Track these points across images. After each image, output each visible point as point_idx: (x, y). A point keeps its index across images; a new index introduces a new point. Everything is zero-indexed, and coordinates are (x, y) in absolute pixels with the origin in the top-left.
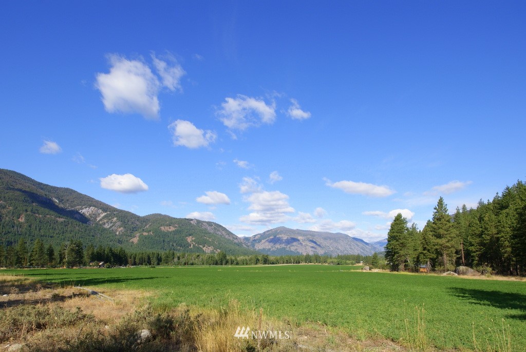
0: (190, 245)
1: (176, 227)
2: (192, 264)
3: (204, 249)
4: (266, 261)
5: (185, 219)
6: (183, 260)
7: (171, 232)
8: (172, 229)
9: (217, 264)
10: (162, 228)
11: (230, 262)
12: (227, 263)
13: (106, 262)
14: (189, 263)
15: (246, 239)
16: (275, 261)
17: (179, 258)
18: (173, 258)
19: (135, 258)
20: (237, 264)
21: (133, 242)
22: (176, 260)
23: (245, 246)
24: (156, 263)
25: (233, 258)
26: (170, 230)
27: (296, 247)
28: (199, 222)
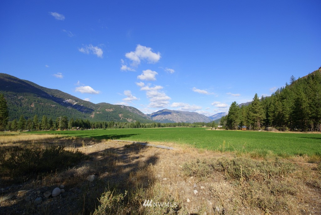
0: (121, 118)
1: (113, 109)
2: (123, 128)
3: (128, 120)
4: (159, 126)
5: (118, 105)
6: (118, 126)
7: (111, 112)
8: (111, 110)
9: (135, 127)
10: (107, 110)
11: (142, 127)
12: (140, 126)
13: (80, 127)
14: (122, 127)
15: (148, 115)
16: (164, 126)
17: (116, 125)
18: (114, 125)
19: (94, 125)
20: (145, 127)
21: (91, 117)
22: (115, 125)
23: (148, 119)
24: (105, 127)
25: (143, 125)
26: (110, 111)
27: (172, 119)
28: (125, 107)
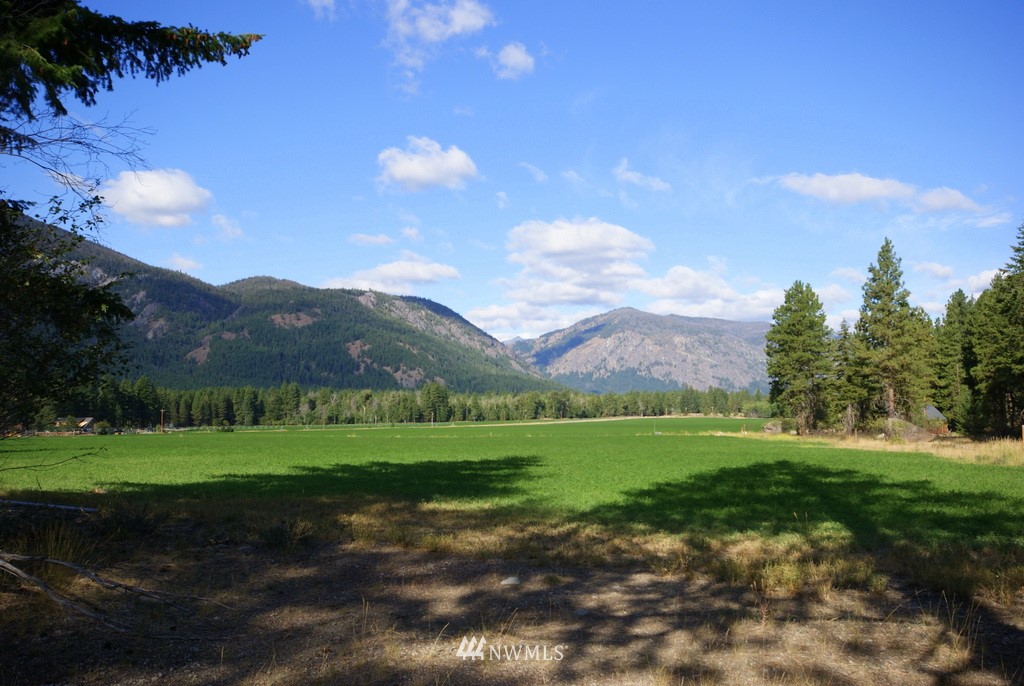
0: (358, 369)
1: (316, 315)
2: (351, 421)
3: (398, 375)
4: (563, 410)
5: (343, 291)
6: (323, 411)
7: (301, 331)
8: (305, 320)
9: (420, 419)
10: (277, 318)
11: (459, 414)
12: (449, 416)
13: (97, 419)
14: (342, 417)
15: (523, 345)
16: (590, 408)
17: (313, 405)
18: (297, 405)
19: (189, 407)
20: (480, 418)
21: (194, 361)
22: (304, 409)
23: (517, 367)
24: (248, 418)
25: (469, 402)
26: (300, 324)
27: (666, 368)
28: (381, 298)
